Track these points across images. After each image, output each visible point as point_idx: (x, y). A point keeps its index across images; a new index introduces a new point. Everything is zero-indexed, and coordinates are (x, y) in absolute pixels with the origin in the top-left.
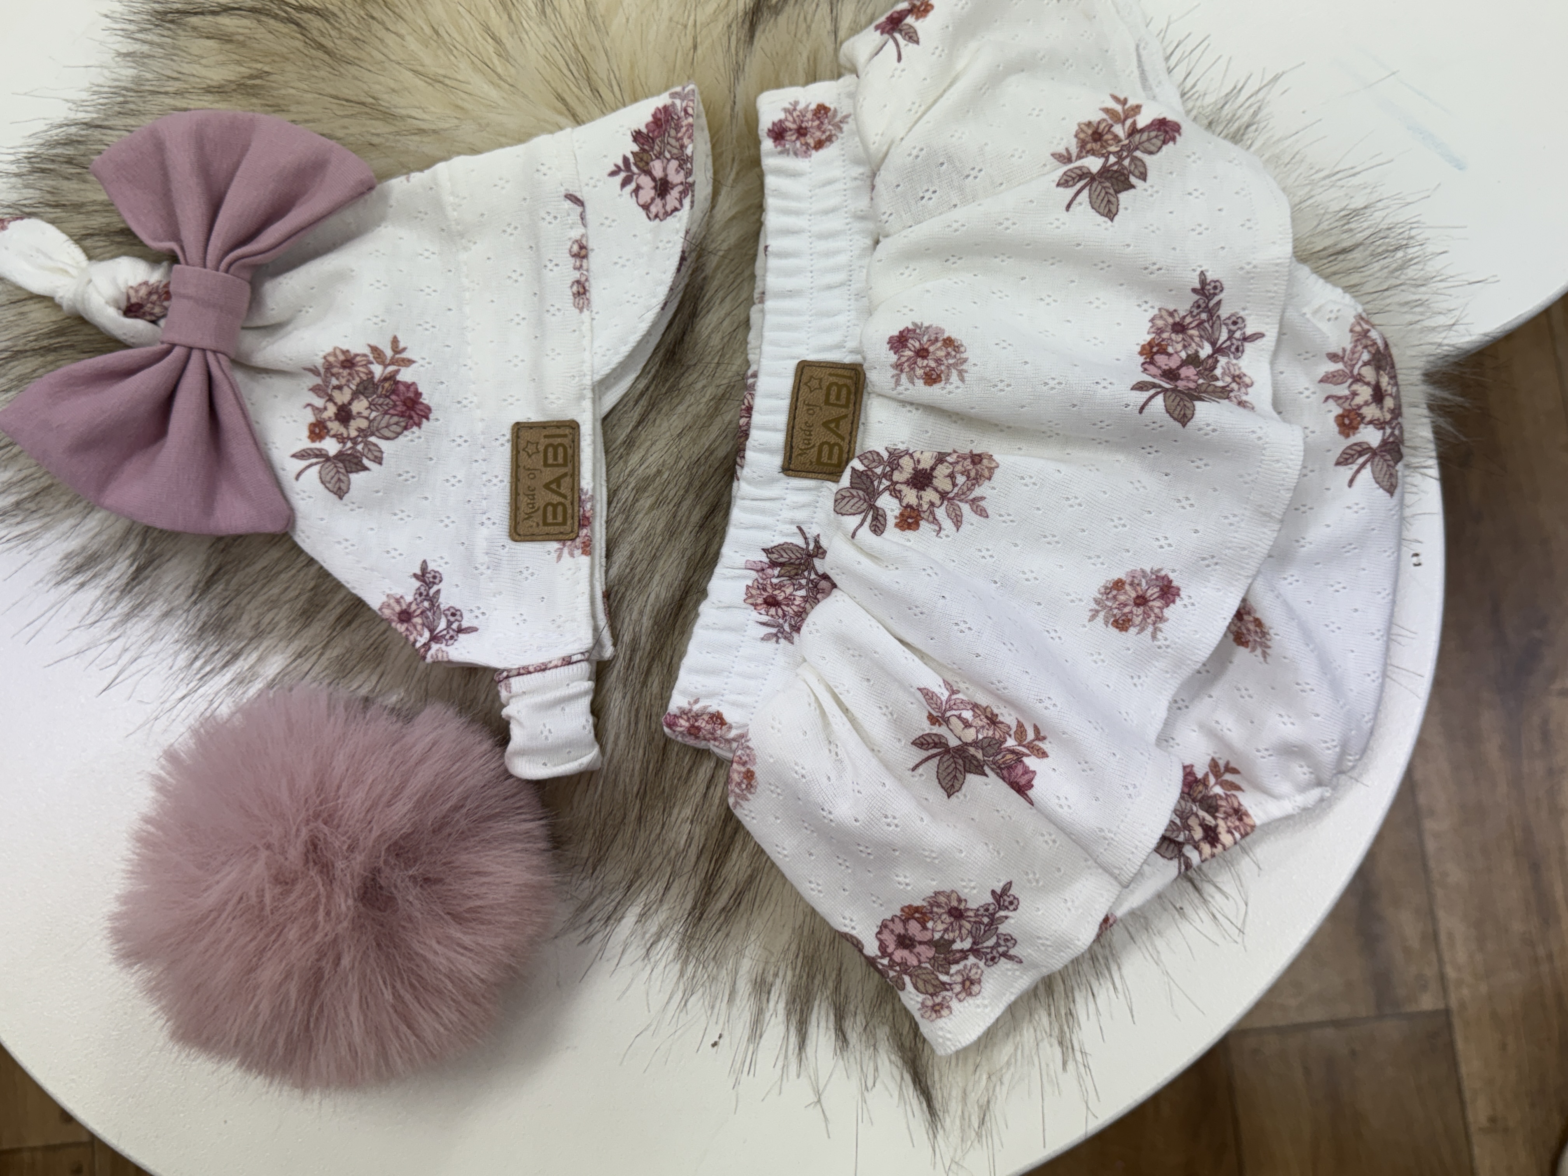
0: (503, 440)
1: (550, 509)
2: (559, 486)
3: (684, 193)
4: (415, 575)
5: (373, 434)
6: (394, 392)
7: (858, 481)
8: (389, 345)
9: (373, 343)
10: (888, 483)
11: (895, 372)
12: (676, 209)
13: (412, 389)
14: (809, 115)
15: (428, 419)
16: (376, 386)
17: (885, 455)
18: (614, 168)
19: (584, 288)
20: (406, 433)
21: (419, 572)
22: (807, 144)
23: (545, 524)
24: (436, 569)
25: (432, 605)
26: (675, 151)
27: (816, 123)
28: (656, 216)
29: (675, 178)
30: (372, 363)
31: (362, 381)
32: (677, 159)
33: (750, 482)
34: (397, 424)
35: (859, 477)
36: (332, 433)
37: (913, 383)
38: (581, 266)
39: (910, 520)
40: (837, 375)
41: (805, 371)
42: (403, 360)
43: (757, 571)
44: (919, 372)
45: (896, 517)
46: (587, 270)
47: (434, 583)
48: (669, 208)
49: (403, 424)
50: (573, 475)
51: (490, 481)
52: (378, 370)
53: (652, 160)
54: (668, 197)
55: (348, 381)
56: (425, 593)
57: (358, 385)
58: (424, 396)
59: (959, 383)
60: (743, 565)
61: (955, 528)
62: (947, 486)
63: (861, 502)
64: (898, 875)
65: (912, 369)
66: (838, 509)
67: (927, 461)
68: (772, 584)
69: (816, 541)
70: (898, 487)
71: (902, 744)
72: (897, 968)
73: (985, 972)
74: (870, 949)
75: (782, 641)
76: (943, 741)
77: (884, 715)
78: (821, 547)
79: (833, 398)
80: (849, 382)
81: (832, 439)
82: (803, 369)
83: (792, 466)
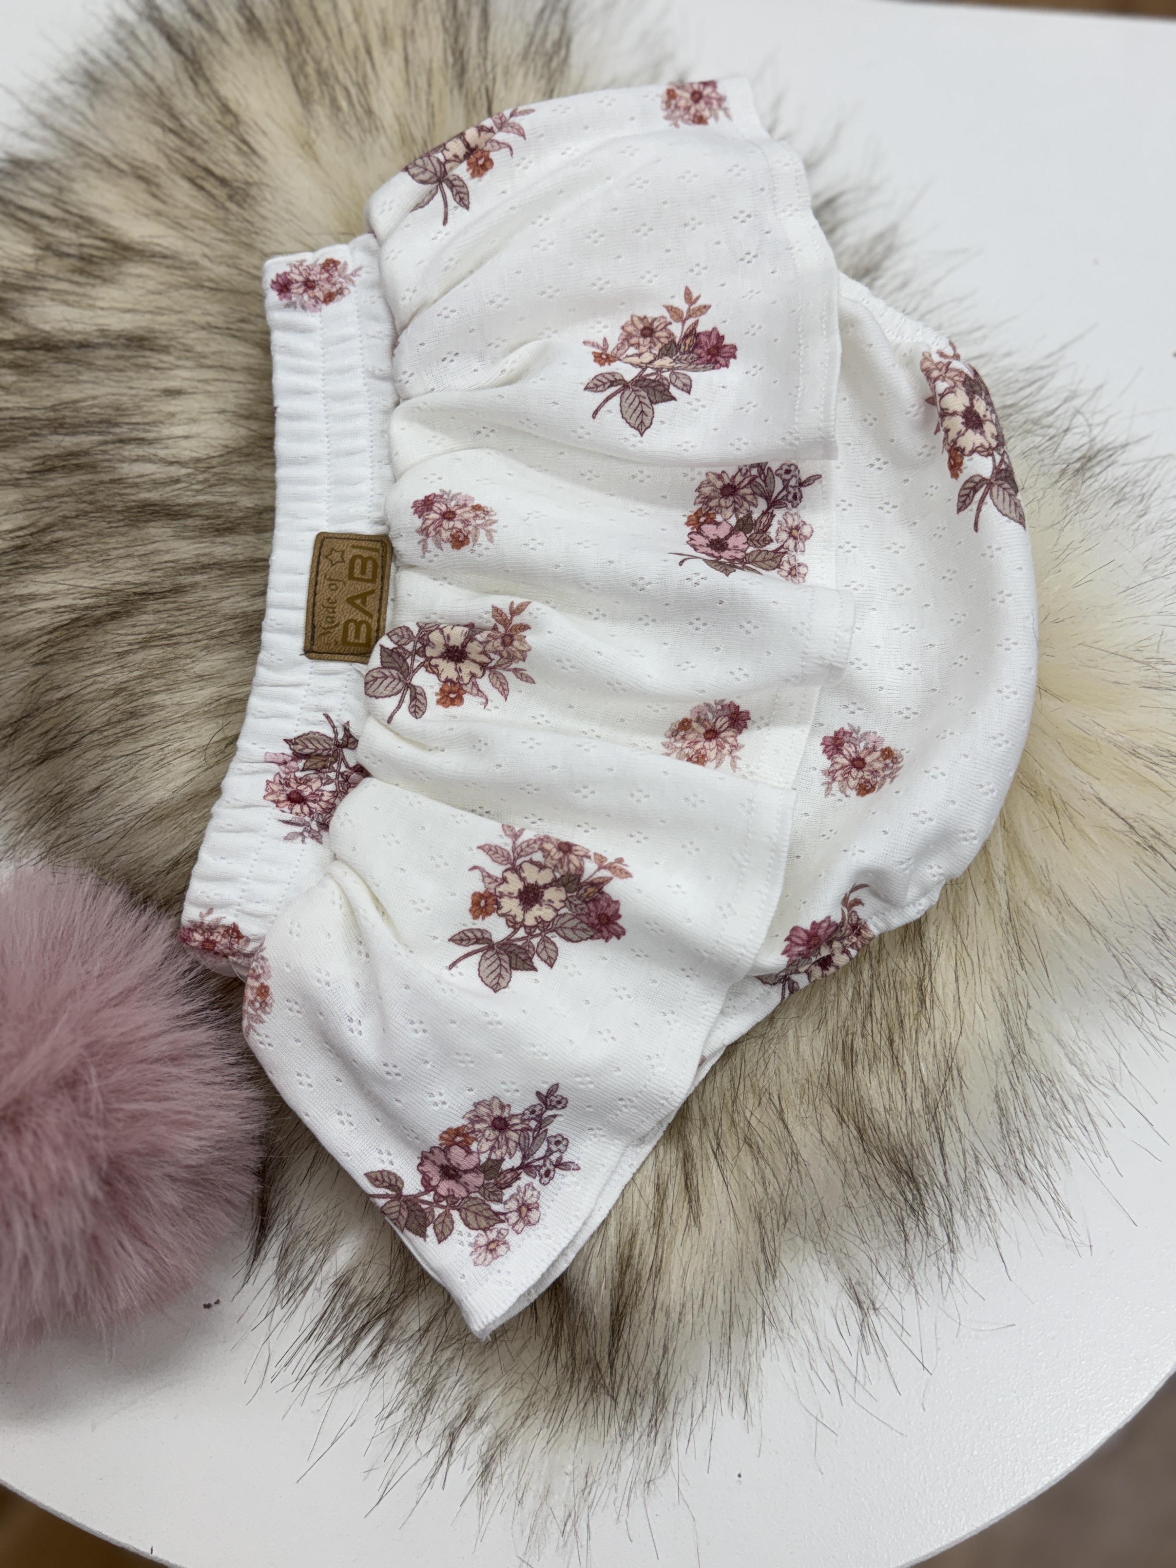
7: (390, 659)
10: (422, 660)
11: (421, 537)
14: (317, 269)
17: (415, 630)
22: (316, 298)
27: (325, 275)
35: (390, 656)
37: (441, 549)
39: (451, 696)
40: (361, 547)
41: (325, 543)
43: (279, 764)
44: (446, 535)
59: (489, 544)
60: (262, 759)
61: (503, 698)
62: (484, 659)
63: (396, 682)
64: (432, 1095)
65: (438, 533)
66: (370, 692)
67: (457, 636)
68: (295, 778)
69: (346, 730)
70: (433, 662)
71: (438, 941)
72: (444, 1203)
73: (542, 1193)
74: (412, 1185)
75: (309, 840)
76: (486, 936)
77: (419, 910)
78: (351, 736)
79: (357, 572)
80: (374, 554)
81: (360, 617)
82: (323, 541)
83: (315, 648)
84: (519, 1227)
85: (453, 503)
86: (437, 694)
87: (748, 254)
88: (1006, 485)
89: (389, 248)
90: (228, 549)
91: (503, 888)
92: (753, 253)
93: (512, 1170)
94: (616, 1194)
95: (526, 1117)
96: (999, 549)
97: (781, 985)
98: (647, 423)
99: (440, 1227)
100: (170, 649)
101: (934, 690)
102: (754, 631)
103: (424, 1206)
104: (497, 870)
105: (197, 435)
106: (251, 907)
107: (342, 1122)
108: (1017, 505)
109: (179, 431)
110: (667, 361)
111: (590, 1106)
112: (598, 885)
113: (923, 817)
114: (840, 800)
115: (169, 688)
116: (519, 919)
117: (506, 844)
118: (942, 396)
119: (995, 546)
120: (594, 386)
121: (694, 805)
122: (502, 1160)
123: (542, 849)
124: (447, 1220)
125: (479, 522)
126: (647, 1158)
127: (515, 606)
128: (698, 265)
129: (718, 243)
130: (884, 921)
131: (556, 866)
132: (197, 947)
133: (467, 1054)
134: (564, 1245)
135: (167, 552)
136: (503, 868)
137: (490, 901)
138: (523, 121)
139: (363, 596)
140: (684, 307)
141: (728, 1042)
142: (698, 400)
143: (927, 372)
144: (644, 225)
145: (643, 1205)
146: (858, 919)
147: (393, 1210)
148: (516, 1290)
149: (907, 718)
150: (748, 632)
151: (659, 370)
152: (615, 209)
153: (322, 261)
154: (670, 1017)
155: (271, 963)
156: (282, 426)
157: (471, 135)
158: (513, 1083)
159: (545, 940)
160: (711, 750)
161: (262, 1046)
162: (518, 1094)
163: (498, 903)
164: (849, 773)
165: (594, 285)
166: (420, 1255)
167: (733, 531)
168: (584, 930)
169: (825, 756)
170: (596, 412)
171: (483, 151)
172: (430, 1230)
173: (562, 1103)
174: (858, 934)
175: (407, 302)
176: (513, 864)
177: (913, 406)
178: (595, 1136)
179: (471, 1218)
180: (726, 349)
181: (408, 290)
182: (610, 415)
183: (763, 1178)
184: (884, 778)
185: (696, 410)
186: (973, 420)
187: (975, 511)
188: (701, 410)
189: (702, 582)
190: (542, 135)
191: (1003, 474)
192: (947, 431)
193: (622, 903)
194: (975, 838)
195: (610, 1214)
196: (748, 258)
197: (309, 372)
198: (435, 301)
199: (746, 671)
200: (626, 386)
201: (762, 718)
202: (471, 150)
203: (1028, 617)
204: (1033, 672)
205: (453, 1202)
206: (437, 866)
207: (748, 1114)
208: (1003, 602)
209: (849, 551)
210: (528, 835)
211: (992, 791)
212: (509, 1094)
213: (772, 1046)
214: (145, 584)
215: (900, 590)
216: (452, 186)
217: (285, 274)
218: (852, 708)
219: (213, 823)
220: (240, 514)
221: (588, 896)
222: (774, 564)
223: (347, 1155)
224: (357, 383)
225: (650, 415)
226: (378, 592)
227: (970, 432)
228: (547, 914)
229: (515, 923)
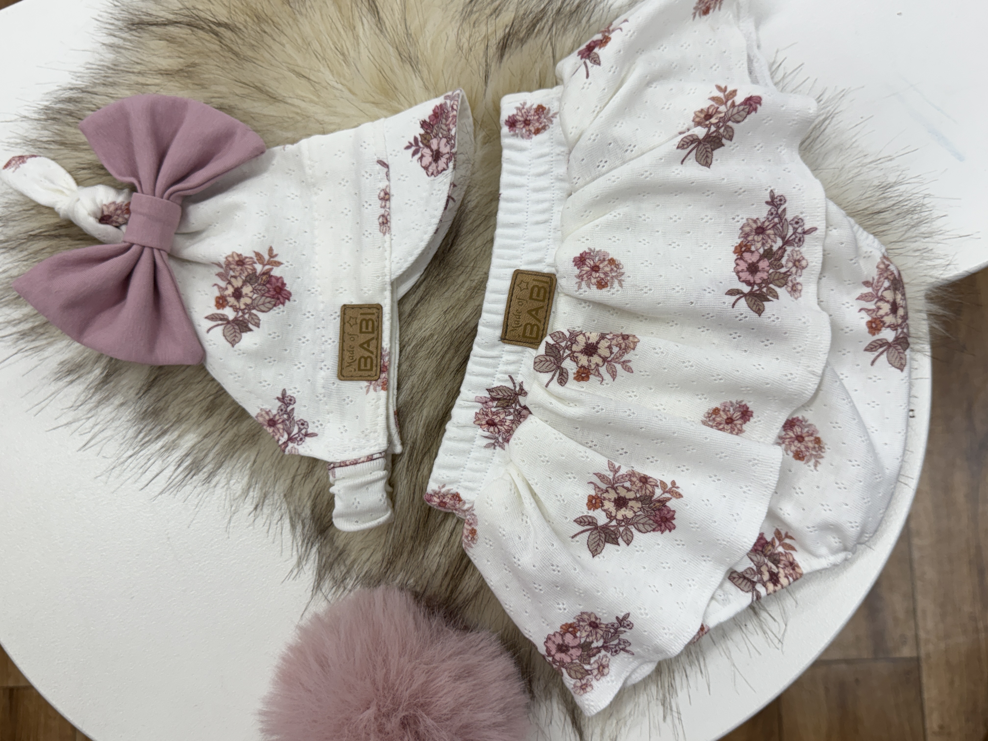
0: (335, 315)
1: (363, 360)
2: (369, 346)
3: (449, 159)
4: (278, 398)
5: (254, 308)
6: (269, 282)
8: (267, 252)
9: (256, 250)
11: (578, 280)
12: (444, 170)
13: (280, 281)
14: (532, 112)
15: (289, 300)
16: (257, 278)
17: (567, 334)
18: (408, 144)
19: (387, 219)
20: (275, 308)
21: (280, 396)
22: (530, 131)
23: (360, 370)
24: (292, 395)
25: (289, 417)
26: (445, 133)
27: (537, 117)
28: (432, 174)
29: (444, 149)
30: (255, 263)
31: (249, 275)
32: (446, 137)
33: (480, 346)
34: (269, 302)
35: (550, 347)
36: (230, 304)
37: (590, 287)
38: (385, 205)
39: (583, 375)
40: (538, 281)
41: (519, 276)
42: (275, 262)
43: (483, 403)
44: (594, 281)
45: (574, 374)
46: (389, 208)
47: (290, 404)
48: (440, 169)
49: (273, 303)
50: (377, 339)
51: (326, 341)
52: (259, 268)
53: (432, 139)
54: (440, 162)
55: (240, 274)
56: (284, 410)
57: (246, 277)
58: (287, 286)
59: (619, 288)
60: (473, 400)
61: (612, 379)
62: (607, 353)
63: (552, 364)
64: (558, 604)
65: (589, 279)
66: (537, 367)
67: (593, 338)
68: (491, 411)
69: (521, 386)
70: (575, 355)
71: (568, 521)
73: (612, 661)
75: (497, 448)
76: (594, 521)
77: (558, 500)
78: (523, 390)
79: (535, 295)
80: (545, 285)
81: (533, 322)
82: (517, 274)
83: (507, 337)
84: (598, 677)
85: (597, 259)
91: (605, 495)
93: (597, 648)
95: (609, 626)
104: (603, 486)
106: (467, 484)
112: (663, 501)
117: (610, 475)
121: (721, 458)
122: (592, 642)
123: (630, 480)
125: (614, 273)
131: (637, 491)
136: (607, 486)
137: (598, 501)
139: (537, 310)
153: (536, 105)
155: (478, 517)
156: (503, 206)
159: (627, 529)
160: (728, 429)
163: (602, 503)
167: (762, 258)
168: (650, 526)
173: (629, 626)
176: (613, 485)
179: (573, 673)
193: (677, 512)
197: (521, 174)
201: (758, 416)
210: (623, 471)
217: (513, 115)
219: (446, 435)
221: (656, 507)
228: (629, 514)
229: (612, 516)
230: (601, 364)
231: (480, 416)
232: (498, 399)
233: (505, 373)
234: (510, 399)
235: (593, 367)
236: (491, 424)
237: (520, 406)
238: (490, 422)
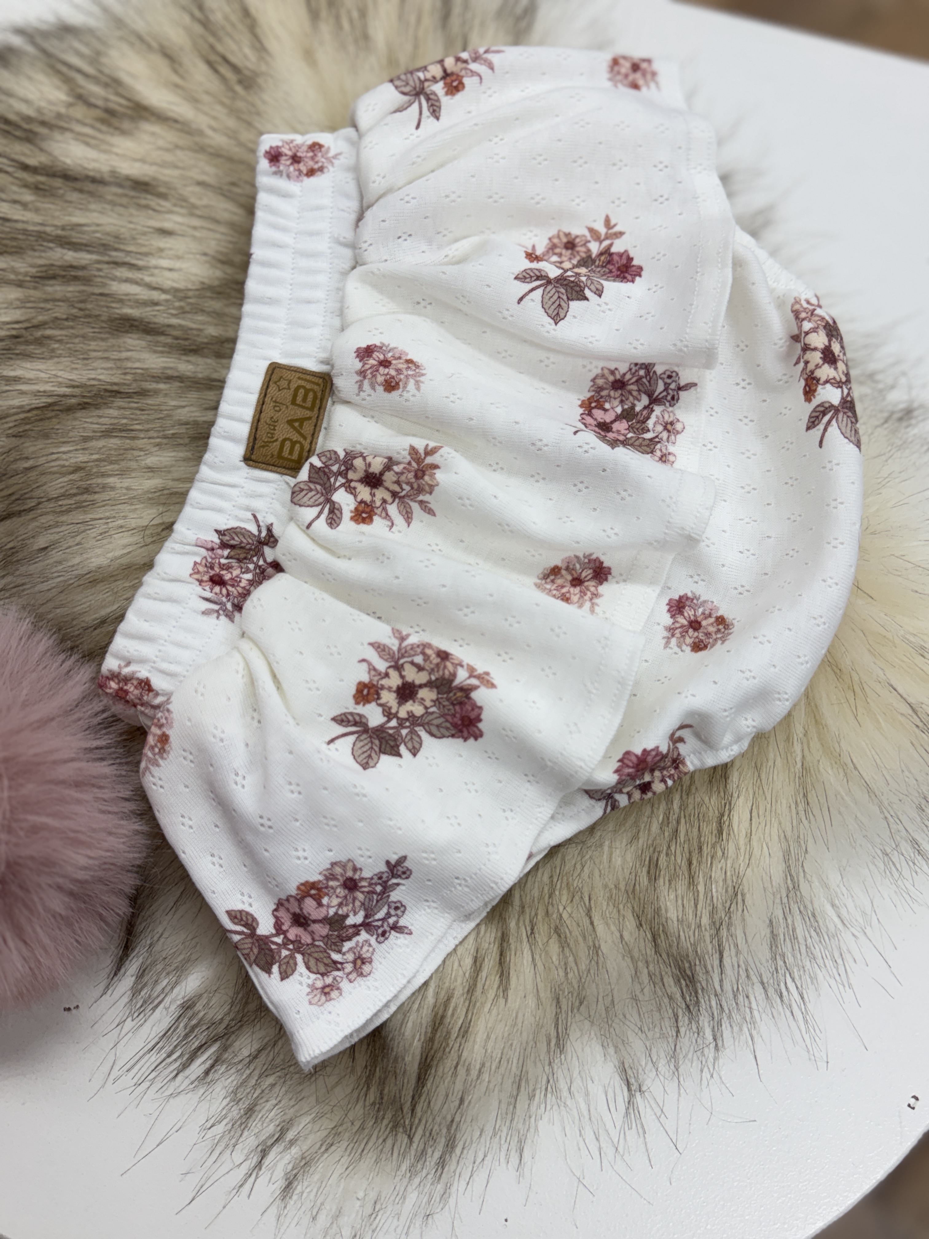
7: (316, 476)
10: (343, 481)
11: (359, 378)
14: (305, 148)
17: (342, 454)
22: (300, 171)
27: (310, 154)
33: (211, 467)
35: (317, 473)
37: (374, 390)
39: (364, 515)
40: (306, 380)
41: (275, 371)
43: (207, 549)
59: (416, 391)
60: (194, 542)
61: (406, 525)
62: (396, 488)
63: (319, 495)
64: (297, 850)
65: (374, 376)
66: (295, 500)
67: (377, 466)
68: (220, 563)
69: (269, 530)
70: (353, 484)
71: (322, 719)
72: (291, 947)
73: (377, 950)
74: (265, 927)
75: (223, 618)
76: (364, 720)
77: (310, 689)
78: (272, 536)
79: (299, 400)
80: (316, 388)
81: (295, 437)
82: (274, 369)
83: (253, 457)
84: (353, 976)
85: (390, 355)
86: (351, 512)
87: (662, 196)
88: (850, 414)
89: (367, 140)
90: (190, 367)
91: (384, 682)
92: (665, 197)
93: (354, 926)
94: (439, 961)
95: (373, 881)
96: (838, 464)
97: (604, 802)
98: (562, 315)
99: (284, 967)
100: (128, 441)
101: (766, 574)
102: (628, 498)
103: (273, 947)
104: (382, 665)
105: (180, 270)
106: (164, 666)
107: (214, 864)
108: (856, 432)
109: (165, 263)
110: (583, 270)
111: (429, 880)
112: (466, 691)
113: (748, 674)
114: (676, 653)
115: (123, 473)
116: (394, 711)
117: (393, 645)
118: (807, 333)
119: (835, 462)
120: (523, 277)
121: (558, 636)
122: (347, 916)
123: (423, 653)
124: (291, 962)
125: (410, 373)
126: (470, 934)
127: (429, 448)
128: (619, 199)
129: (638, 184)
130: (700, 760)
131: (433, 670)
132: (111, 694)
133: (333, 819)
134: (389, 998)
135: (139, 360)
136: (387, 664)
137: (372, 691)
138: (493, 58)
139: (302, 421)
140: (603, 230)
141: (553, 843)
142: (606, 304)
143: (796, 313)
144: (581, 158)
145: (461, 973)
146: (679, 754)
147: (246, 946)
148: (342, 1031)
149: (740, 593)
150: (623, 499)
151: (578, 275)
152: (559, 140)
153: (310, 142)
154: (508, 814)
155: (174, 715)
156: (254, 269)
157: (449, 62)
158: (368, 850)
159: (413, 732)
160: (575, 595)
161: (154, 787)
162: (370, 860)
163: (378, 694)
164: (687, 632)
165: (532, 198)
166: (263, 988)
167: (618, 418)
168: (447, 729)
169: (669, 615)
170: (521, 299)
171: (458, 75)
172: (275, 969)
173: (407, 874)
174: (676, 768)
175: (376, 185)
176: (396, 662)
177: (781, 339)
178: (429, 907)
179: (312, 962)
180: (634, 269)
181: (378, 175)
182: (532, 303)
183: (565, 964)
184: (716, 640)
185: (604, 312)
186: (829, 357)
187: (822, 431)
188: (608, 312)
189: (591, 451)
190: (507, 73)
191: (848, 405)
192: (807, 363)
193: (485, 709)
194: (787, 700)
195: (431, 977)
196: (661, 200)
197: (284, 230)
198: (399, 189)
199: (616, 530)
200: (549, 282)
201: (621, 575)
202: (446, 75)
203: (854, 524)
204: (853, 570)
205: (298, 946)
206: (331, 654)
207: (561, 908)
208: (836, 508)
209: (710, 450)
210: (413, 639)
211: (807, 662)
212: (362, 859)
213: (590, 853)
214: (115, 384)
215: (747, 489)
216: (428, 99)
217: (278, 147)
218: (696, 578)
219: (142, 590)
220: (205, 340)
221: (456, 699)
222: (648, 450)
223: (214, 892)
224: (323, 245)
225: (566, 309)
226: (314, 420)
227: (826, 366)
228: (418, 710)
229: (390, 713)
230: (390, 499)
231: (201, 569)
232: (232, 547)
233: (247, 509)
234: (250, 549)
235: (378, 503)
236: (217, 581)
237: (265, 561)
238: (216, 578)
